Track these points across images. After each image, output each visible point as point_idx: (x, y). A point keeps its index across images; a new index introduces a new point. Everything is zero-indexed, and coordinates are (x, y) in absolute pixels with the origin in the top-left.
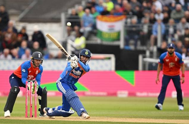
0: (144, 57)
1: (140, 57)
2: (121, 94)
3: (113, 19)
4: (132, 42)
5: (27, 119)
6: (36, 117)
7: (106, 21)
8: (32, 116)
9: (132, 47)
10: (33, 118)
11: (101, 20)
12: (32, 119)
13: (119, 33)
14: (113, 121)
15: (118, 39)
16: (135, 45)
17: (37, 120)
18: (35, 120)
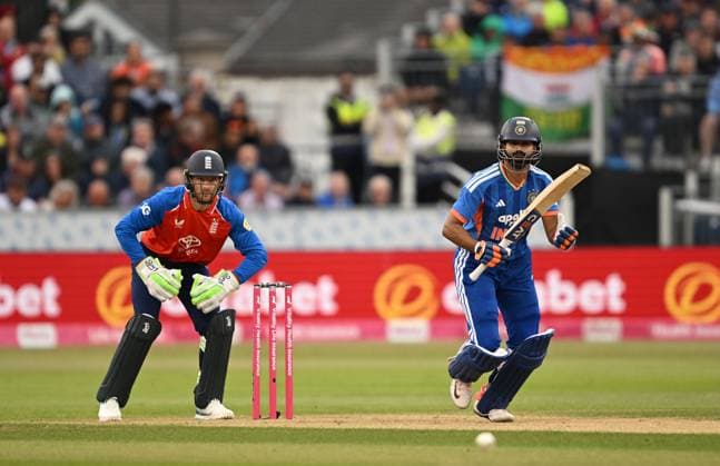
0: (679, 196)
1: (665, 197)
2: (595, 330)
3: (562, 62)
4: (633, 142)
5: (259, 423)
6: (289, 416)
7: (539, 68)
8: (278, 414)
9: (634, 162)
10: (282, 422)
11: (522, 65)
12: (276, 425)
13: (585, 112)
14: (568, 430)
15: (584, 132)
16: (646, 153)
17: (295, 429)
18: (289, 429)
